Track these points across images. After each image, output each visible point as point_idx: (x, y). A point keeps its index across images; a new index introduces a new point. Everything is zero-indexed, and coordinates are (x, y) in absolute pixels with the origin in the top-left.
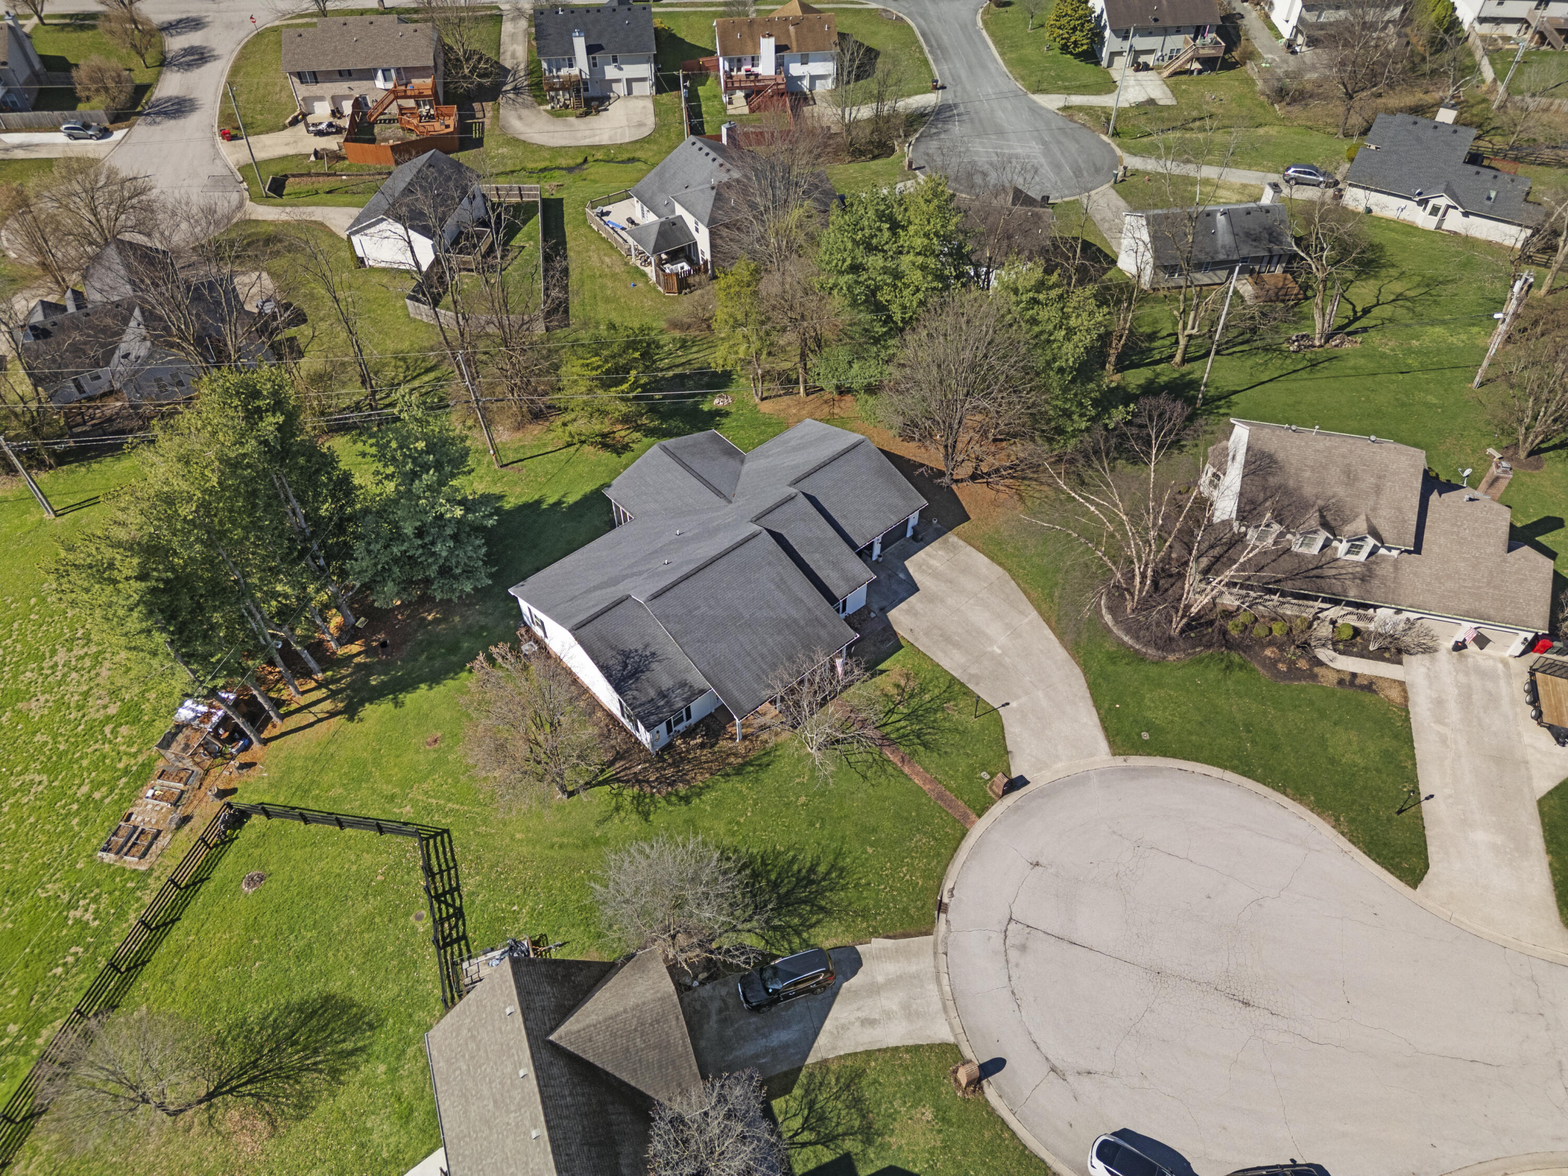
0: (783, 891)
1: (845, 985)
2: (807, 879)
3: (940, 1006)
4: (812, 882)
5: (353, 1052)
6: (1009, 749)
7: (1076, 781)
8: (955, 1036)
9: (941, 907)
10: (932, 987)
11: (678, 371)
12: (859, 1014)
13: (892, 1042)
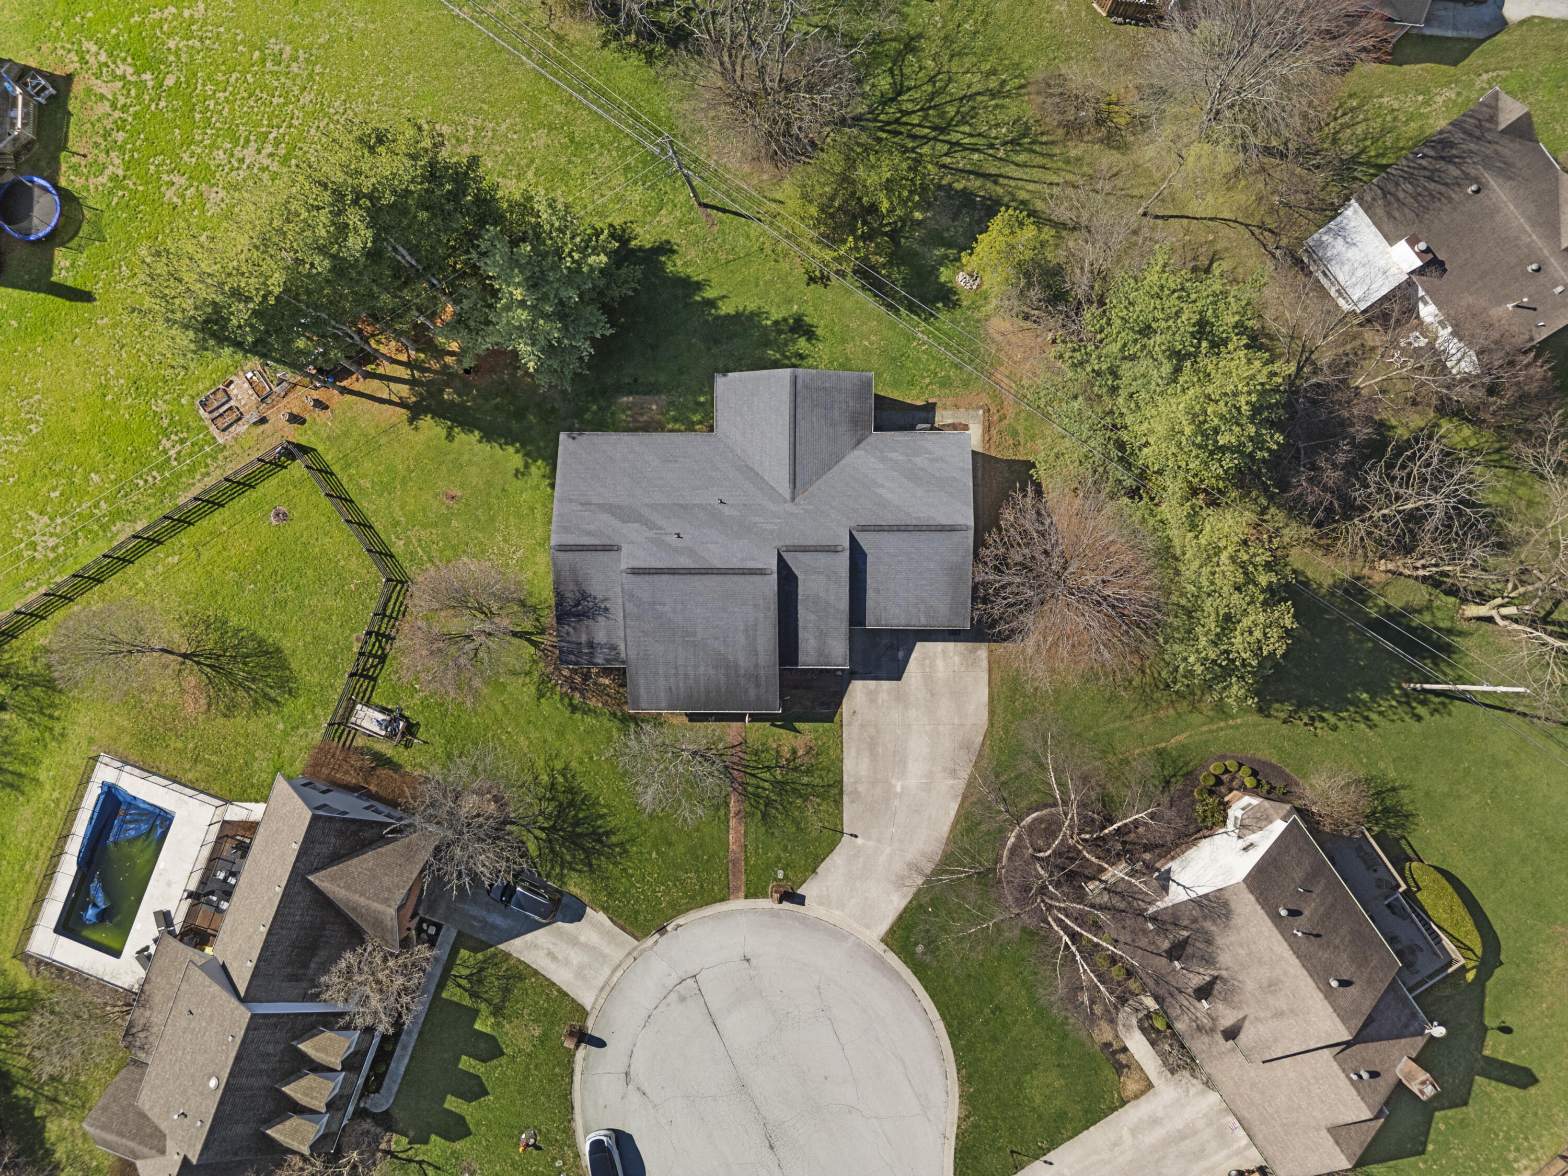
0: (578, 830)
1: (559, 923)
2: (597, 837)
3: (601, 985)
4: (601, 842)
5: (273, 701)
6: (818, 870)
7: (835, 933)
8: (593, 1008)
9: (662, 930)
10: (607, 971)
11: (974, 184)
12: (551, 947)
13: (555, 979)
